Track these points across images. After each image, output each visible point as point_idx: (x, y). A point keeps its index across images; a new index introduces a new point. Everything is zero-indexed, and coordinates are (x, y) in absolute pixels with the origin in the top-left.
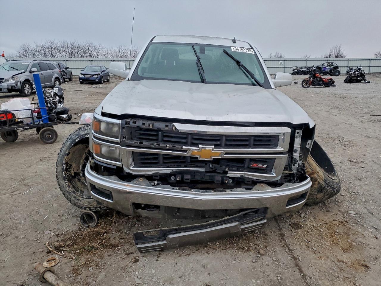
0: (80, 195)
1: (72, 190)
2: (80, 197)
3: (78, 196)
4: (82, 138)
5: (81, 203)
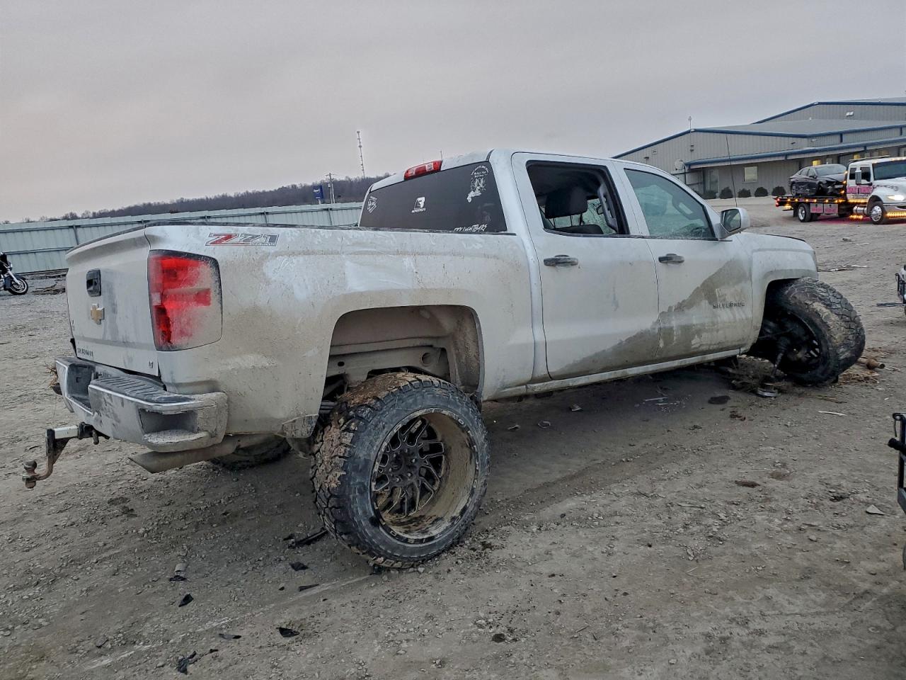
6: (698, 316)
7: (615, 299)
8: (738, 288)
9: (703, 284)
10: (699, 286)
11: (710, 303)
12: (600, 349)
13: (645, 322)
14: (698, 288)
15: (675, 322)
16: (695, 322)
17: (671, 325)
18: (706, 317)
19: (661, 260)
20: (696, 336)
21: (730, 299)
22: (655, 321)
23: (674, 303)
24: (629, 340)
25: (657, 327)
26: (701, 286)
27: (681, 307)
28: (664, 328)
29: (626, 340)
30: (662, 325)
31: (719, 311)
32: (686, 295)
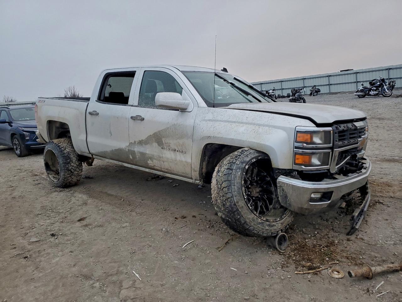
0: (273, 220)
1: (264, 219)
2: (274, 222)
3: (272, 222)
4: (250, 164)
5: (275, 228)
6: (151, 150)
7: (110, 132)
8: (181, 141)
9: (154, 134)
10: (152, 134)
11: (159, 145)
12: (105, 150)
13: (123, 145)
14: (151, 135)
15: (137, 149)
16: (147, 152)
17: (134, 150)
18: (156, 152)
19: (132, 118)
20: (150, 160)
21: (173, 146)
22: (127, 145)
23: (137, 140)
24: (116, 150)
25: (127, 148)
26: (153, 135)
27: (141, 143)
28: (131, 150)
29: (115, 150)
30: (130, 149)
31: (165, 151)
32: (144, 137)
